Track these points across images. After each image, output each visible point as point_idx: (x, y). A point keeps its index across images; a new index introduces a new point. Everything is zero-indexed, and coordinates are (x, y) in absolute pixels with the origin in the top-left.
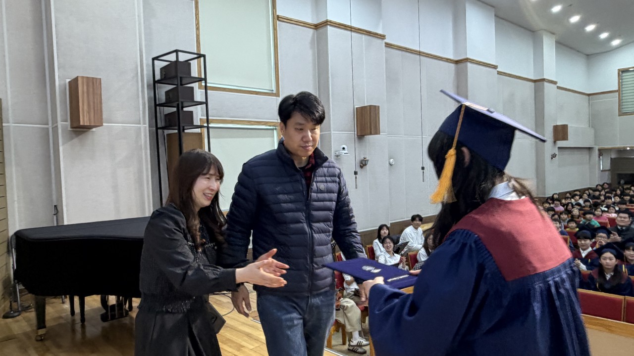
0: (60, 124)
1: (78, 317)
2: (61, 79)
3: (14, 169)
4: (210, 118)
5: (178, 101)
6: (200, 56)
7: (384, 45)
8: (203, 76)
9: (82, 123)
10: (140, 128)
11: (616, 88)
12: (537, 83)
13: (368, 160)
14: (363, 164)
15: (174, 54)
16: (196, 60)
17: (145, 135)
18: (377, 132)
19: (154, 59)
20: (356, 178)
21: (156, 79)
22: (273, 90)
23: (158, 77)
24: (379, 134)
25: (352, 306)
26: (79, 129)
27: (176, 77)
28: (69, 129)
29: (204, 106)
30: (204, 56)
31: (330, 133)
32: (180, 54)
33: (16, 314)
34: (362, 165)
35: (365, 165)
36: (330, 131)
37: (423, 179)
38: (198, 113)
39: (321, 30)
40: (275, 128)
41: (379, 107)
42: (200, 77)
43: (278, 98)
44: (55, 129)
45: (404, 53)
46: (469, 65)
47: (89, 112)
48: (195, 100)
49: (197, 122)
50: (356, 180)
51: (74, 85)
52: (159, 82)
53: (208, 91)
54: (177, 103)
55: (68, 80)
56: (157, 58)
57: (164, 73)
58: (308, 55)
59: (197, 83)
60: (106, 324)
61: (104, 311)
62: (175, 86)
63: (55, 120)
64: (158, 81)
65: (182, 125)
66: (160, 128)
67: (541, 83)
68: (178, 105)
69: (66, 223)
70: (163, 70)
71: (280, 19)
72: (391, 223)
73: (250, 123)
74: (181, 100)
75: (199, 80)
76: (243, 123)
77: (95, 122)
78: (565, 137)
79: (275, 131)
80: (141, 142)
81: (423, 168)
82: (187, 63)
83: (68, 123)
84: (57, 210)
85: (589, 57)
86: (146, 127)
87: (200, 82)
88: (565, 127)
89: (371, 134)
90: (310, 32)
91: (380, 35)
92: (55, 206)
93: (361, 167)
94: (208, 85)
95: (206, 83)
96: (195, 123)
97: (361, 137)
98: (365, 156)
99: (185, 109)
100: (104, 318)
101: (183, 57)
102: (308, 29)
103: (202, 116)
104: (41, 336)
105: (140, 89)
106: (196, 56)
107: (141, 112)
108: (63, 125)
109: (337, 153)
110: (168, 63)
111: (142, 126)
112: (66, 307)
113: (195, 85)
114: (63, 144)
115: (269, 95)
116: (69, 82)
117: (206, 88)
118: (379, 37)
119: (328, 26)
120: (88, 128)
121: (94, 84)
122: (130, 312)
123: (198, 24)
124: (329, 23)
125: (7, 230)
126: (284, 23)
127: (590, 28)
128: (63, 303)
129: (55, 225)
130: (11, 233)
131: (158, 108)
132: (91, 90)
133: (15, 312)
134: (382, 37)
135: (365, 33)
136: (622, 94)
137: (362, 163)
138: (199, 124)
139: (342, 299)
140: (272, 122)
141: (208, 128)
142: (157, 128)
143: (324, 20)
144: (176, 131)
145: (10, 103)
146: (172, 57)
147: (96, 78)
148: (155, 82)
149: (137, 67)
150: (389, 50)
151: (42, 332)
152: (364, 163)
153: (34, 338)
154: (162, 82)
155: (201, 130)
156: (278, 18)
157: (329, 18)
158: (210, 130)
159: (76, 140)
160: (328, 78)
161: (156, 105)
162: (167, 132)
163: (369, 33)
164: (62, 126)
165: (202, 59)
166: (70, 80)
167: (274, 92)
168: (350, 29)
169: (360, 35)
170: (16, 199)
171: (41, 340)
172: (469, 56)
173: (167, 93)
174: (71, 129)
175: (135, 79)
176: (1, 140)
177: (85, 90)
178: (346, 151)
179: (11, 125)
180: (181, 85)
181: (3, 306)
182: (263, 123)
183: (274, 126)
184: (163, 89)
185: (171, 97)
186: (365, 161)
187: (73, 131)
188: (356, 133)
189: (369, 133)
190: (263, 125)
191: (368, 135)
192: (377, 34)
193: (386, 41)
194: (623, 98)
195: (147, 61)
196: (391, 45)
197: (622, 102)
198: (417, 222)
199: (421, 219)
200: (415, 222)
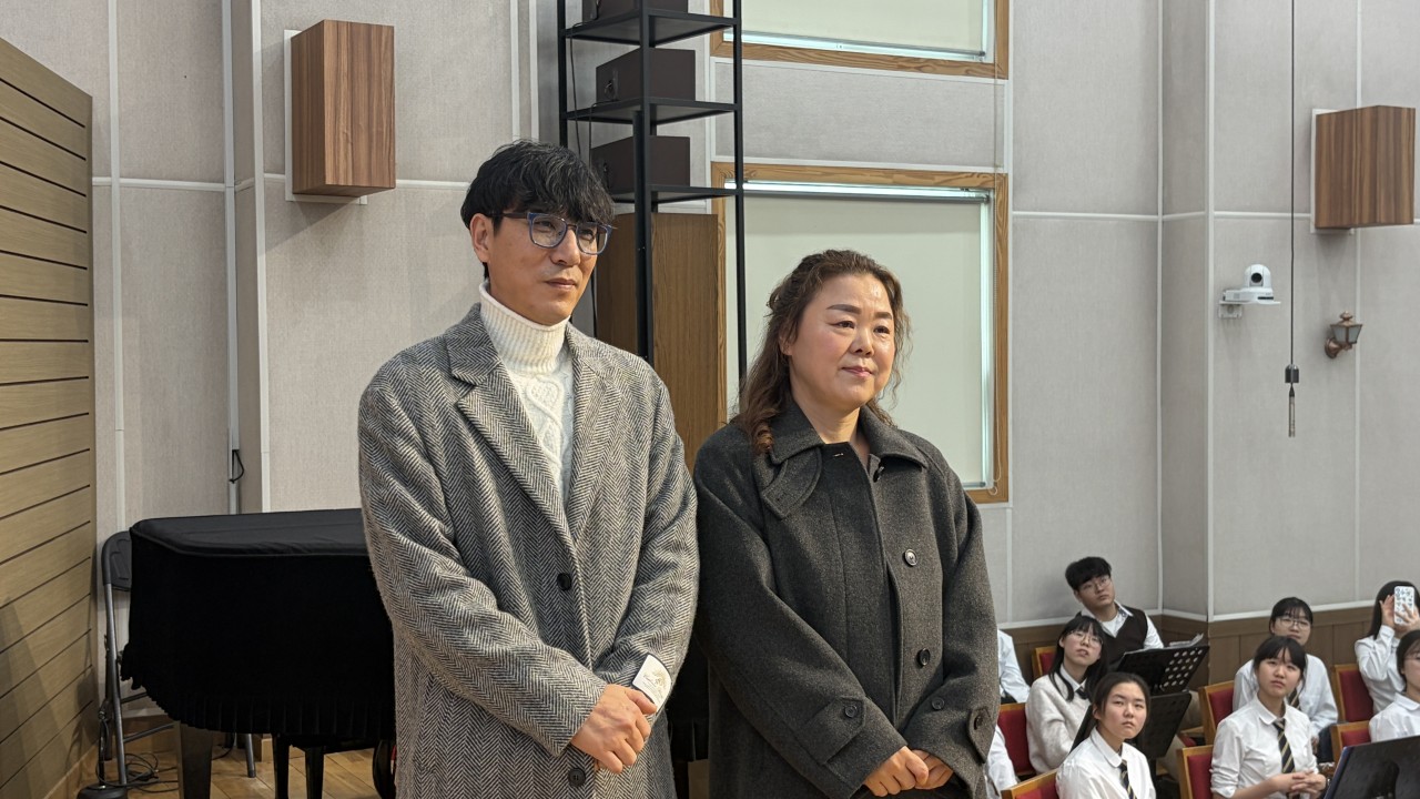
0: (261, 177)
2: (270, 29)
3: (119, 323)
4: (746, 160)
5: (641, 103)
8: (727, 11)
9: (329, 181)
13: (1360, 327)
14: (1338, 341)
18: (1399, 214)
20: (1292, 394)
21: (569, 25)
22: (982, 54)
23: (574, 17)
24: (1412, 222)
26: (318, 197)
27: (637, 15)
28: (289, 196)
29: (730, 116)
31: (1205, 219)
34: (1333, 345)
35: (1349, 344)
36: (1203, 207)
38: (707, 142)
40: (983, 195)
41: (1411, 111)
42: (715, 13)
43: (1000, 81)
44: (245, 196)
47: (353, 141)
48: (698, 98)
49: (701, 177)
50: (1290, 404)
51: (308, 46)
52: (578, 33)
53: (744, 62)
54: (638, 108)
55: (290, 34)
59: (707, 36)
62: (632, 48)
63: (244, 166)
64: (575, 28)
65: (649, 186)
68: (640, 115)
69: (267, 508)
73: (891, 177)
74: (648, 99)
75: (715, 24)
76: (868, 177)
77: (369, 176)
79: (984, 210)
83: (286, 178)
84: (241, 466)
87: (717, 33)
89: (1374, 222)
92: (235, 452)
93: (1331, 354)
94: (745, 39)
95: (738, 32)
96: (693, 183)
97: (1333, 230)
98: (1348, 312)
99: (663, 130)
103: (717, 153)
108: (271, 180)
109: (1230, 296)
112: (263, 790)
113: (700, 44)
114: (268, 247)
115: (969, 74)
116: (294, 40)
117: (737, 50)
120: (347, 194)
121: (371, 44)
125: (91, 522)
128: (251, 774)
130: (103, 536)
131: (571, 124)
132: (362, 68)
133: (111, 788)
137: (1334, 339)
138: (709, 185)
140: (971, 175)
141: (739, 195)
144: (631, 208)
145: (114, 111)
147: (380, 27)
148: (564, 34)
152: (1341, 337)
154: (589, 32)
155: (714, 206)
158: (747, 202)
159: (305, 235)
161: (565, 116)
164: (267, 189)
166: (294, 33)
167: (989, 59)
170: (121, 424)
173: (603, 71)
174: (293, 198)
175: (500, 27)
176: (86, 231)
177: (345, 67)
178: (1265, 290)
179: (113, 180)
180: (653, 44)
181: (77, 765)
182: (938, 179)
183: (980, 188)
184: (593, 57)
185: (616, 86)
186: (1348, 328)
187: (300, 203)
188: (1312, 215)
189: (1365, 221)
190: (938, 185)
191: (1362, 225)
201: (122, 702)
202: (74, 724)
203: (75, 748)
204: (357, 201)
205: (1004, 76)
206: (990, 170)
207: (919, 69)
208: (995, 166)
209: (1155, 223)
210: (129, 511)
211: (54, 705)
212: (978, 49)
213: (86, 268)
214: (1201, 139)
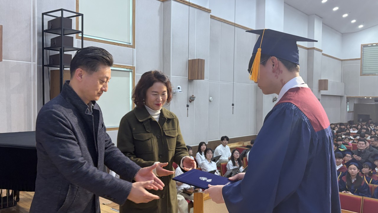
5: (61, 47)
6: (79, 15)
7: (210, 16)
8: (80, 29)
10: (31, 64)
11: (359, 57)
12: (310, 50)
13: (195, 97)
14: (191, 99)
15: (60, 11)
16: (75, 18)
17: (35, 70)
18: (202, 78)
19: (43, 14)
20: (188, 109)
21: (45, 29)
22: (130, 43)
23: (46, 28)
24: (204, 79)
25: (182, 200)
27: (61, 28)
30: (82, 15)
31: (170, 77)
32: (64, 11)
34: (191, 100)
35: (193, 100)
36: (169, 75)
37: (233, 112)
39: (166, 3)
40: (130, 70)
41: (204, 60)
42: (77, 30)
43: (133, 49)
45: (223, 23)
48: (74, 47)
50: (188, 111)
53: (84, 41)
54: (61, 48)
56: (46, 14)
57: (51, 25)
58: (156, 19)
59: (75, 34)
62: (59, 35)
64: (46, 30)
65: (63, 64)
66: (46, 66)
67: (312, 50)
70: (51, 23)
72: (209, 142)
74: (63, 46)
75: (77, 32)
78: (326, 89)
79: (130, 73)
80: (31, 75)
81: (233, 105)
82: (69, 19)
85: (343, 35)
86: (35, 64)
87: (77, 34)
88: (326, 81)
89: (198, 79)
90: (159, 3)
91: (208, 10)
93: (190, 102)
94: (84, 36)
95: (82, 34)
97: (191, 80)
98: (193, 95)
99: (65, 53)
101: (66, 15)
105: (32, 36)
106: (75, 14)
107: (32, 53)
110: (54, 18)
111: (32, 63)
113: (74, 36)
115: (127, 47)
117: (82, 38)
118: (207, 11)
119: (172, 1)
122: (17, 203)
127: (345, 16)
131: (45, 50)
134: (209, 11)
135: (197, 7)
136: (363, 61)
140: (128, 66)
142: (43, 66)
144: (59, 69)
146: (58, 14)
148: (43, 31)
149: (30, 19)
150: (213, 20)
152: (192, 99)
154: (49, 31)
160: (170, 38)
161: (43, 49)
162: (51, 69)
163: (200, 8)
165: (80, 17)
167: (131, 44)
168: (188, 4)
169: (194, 9)
173: (52, 40)
175: (28, 28)
178: (180, 90)
180: (64, 35)
182: (122, 67)
183: (130, 69)
184: (50, 37)
185: (55, 43)
186: (193, 97)
188: (188, 77)
189: (197, 78)
190: (122, 68)
191: (196, 79)
192: (205, 9)
193: (211, 14)
194: (364, 64)
195: (38, 15)
196: (214, 17)
197: (363, 67)
198: (225, 141)
199: (228, 139)
200: (224, 141)
205: (134, 48)
206: (132, 66)
207: (118, 45)
208: (133, 65)
212: (129, 42)
214: (169, 62)
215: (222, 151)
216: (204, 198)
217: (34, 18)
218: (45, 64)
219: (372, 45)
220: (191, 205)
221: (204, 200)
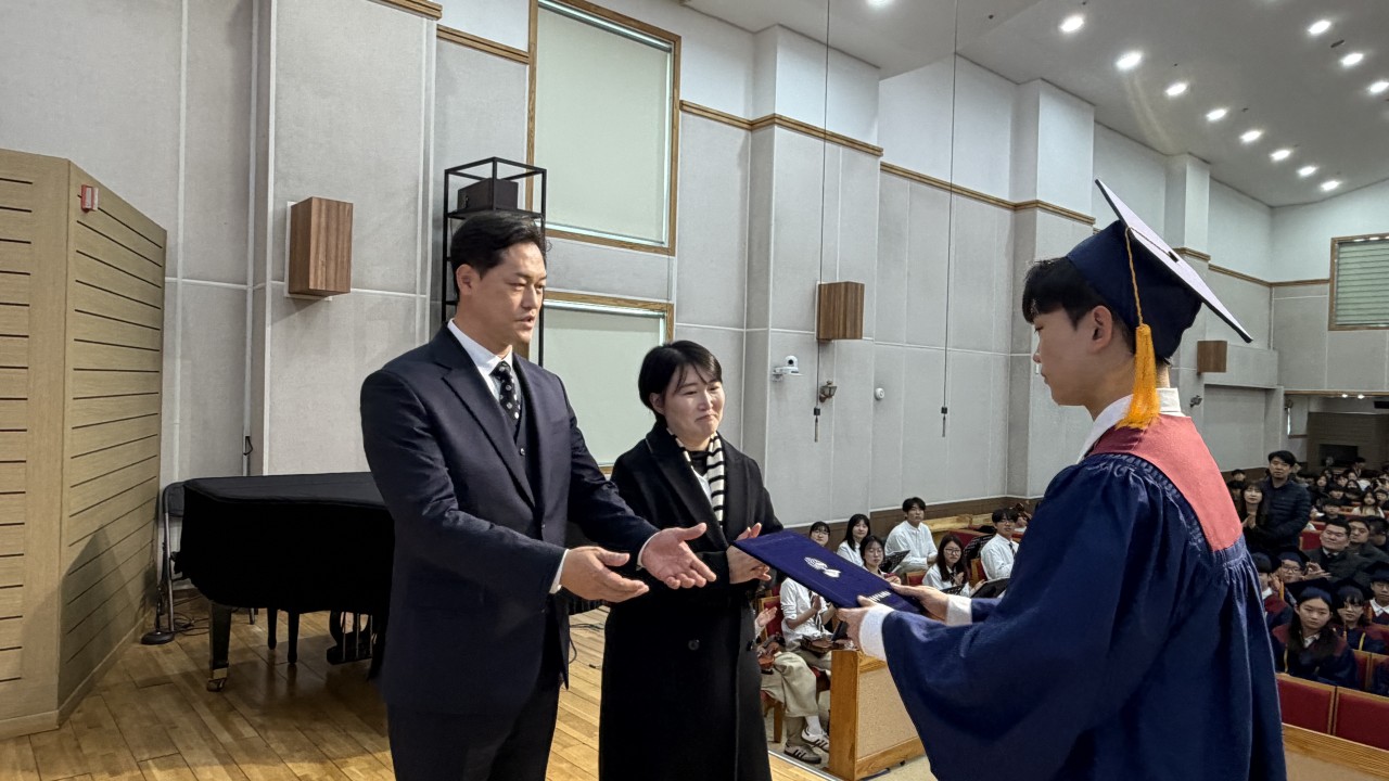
0: (270, 284)
1: (282, 653)
2: (279, 200)
3: (178, 362)
6: (534, 170)
7: (879, 167)
8: (537, 209)
9: (312, 287)
10: (415, 299)
11: (1326, 276)
13: (835, 387)
14: (825, 394)
15: (490, 164)
16: (524, 179)
17: (423, 316)
18: (856, 334)
19: (448, 172)
20: (817, 421)
21: (450, 210)
22: (662, 243)
23: (453, 206)
24: (861, 338)
25: (800, 668)
26: (303, 295)
28: (286, 294)
30: (543, 172)
31: (767, 332)
32: (499, 164)
33: (167, 638)
34: (823, 396)
35: (830, 396)
36: (766, 326)
37: (943, 431)
39: (760, 133)
40: (661, 314)
41: (862, 286)
42: (530, 210)
43: (671, 257)
44: (259, 294)
45: (915, 184)
46: (1040, 214)
47: (327, 266)
50: (816, 425)
51: (302, 212)
52: (454, 215)
55: (290, 204)
56: (454, 171)
57: (465, 199)
58: (734, 179)
60: (337, 669)
61: (335, 644)
63: (260, 276)
64: (454, 213)
69: (266, 473)
70: (464, 194)
71: (685, 108)
73: (616, 301)
76: (602, 301)
77: (335, 287)
78: (1220, 367)
79: (661, 321)
80: (415, 327)
81: (944, 411)
82: (510, 185)
83: (285, 284)
84: (251, 447)
85: (1273, 210)
86: (425, 299)
88: (1220, 346)
89: (845, 337)
90: (740, 135)
91: (873, 148)
92: (248, 438)
93: (822, 400)
94: (547, 226)
95: (543, 223)
97: (824, 340)
98: (830, 380)
100: (333, 656)
101: (504, 171)
102: (736, 129)
104: (217, 682)
105: (420, 228)
106: (524, 171)
107: (419, 270)
108: (275, 285)
109: (778, 370)
110: (473, 181)
111: (418, 296)
112: (259, 632)
114: (273, 322)
115: (656, 252)
116: (293, 207)
118: (870, 151)
119: (776, 127)
120: (320, 295)
121: (340, 213)
123: (532, 110)
124: (777, 121)
125: (157, 476)
126: (691, 116)
127: (1281, 155)
128: (252, 622)
129: (245, 474)
130: (163, 485)
132: (333, 225)
133: (164, 634)
134: (876, 152)
135: (845, 142)
136: (1338, 287)
137: (823, 393)
139: (780, 653)
140: (656, 303)
142: (445, 303)
143: (766, 113)
145: (181, 240)
146: (485, 172)
147: (345, 204)
148: (447, 215)
149: (417, 186)
150: (887, 176)
151: (220, 673)
152: (827, 392)
153: (204, 686)
154: (461, 215)
156: (682, 104)
157: (779, 111)
159: (296, 316)
160: (769, 226)
163: (851, 144)
164: (273, 289)
165: (540, 176)
166: (293, 203)
167: (666, 246)
168: (822, 135)
169: (835, 147)
170: (178, 421)
171: (218, 690)
172: (1039, 198)
174: (289, 296)
175: (412, 208)
176: (160, 308)
177: (323, 224)
178: (795, 368)
179: (179, 281)
181: (142, 620)
182: (637, 304)
183: (661, 310)
186: (830, 388)
187: (293, 299)
188: (816, 333)
189: (840, 335)
190: (640, 307)
191: (839, 338)
192: (866, 146)
193: (882, 159)
194: (1340, 295)
195: (435, 176)
196: (892, 167)
197: (1337, 304)
198: (916, 512)
199: (922, 506)
200: (912, 512)
201: (173, 581)
202: (141, 597)
203: (142, 609)
204: (326, 299)
205: (673, 254)
206: (665, 301)
207: (631, 248)
208: (668, 300)
209: (742, 333)
210: (181, 469)
211: (129, 586)
212: (660, 240)
213: (160, 330)
214: (766, 292)
215: (908, 538)
216: (860, 664)
217: (426, 183)
218: (448, 299)
219: (1366, 240)
220: (823, 683)
221: (861, 672)
